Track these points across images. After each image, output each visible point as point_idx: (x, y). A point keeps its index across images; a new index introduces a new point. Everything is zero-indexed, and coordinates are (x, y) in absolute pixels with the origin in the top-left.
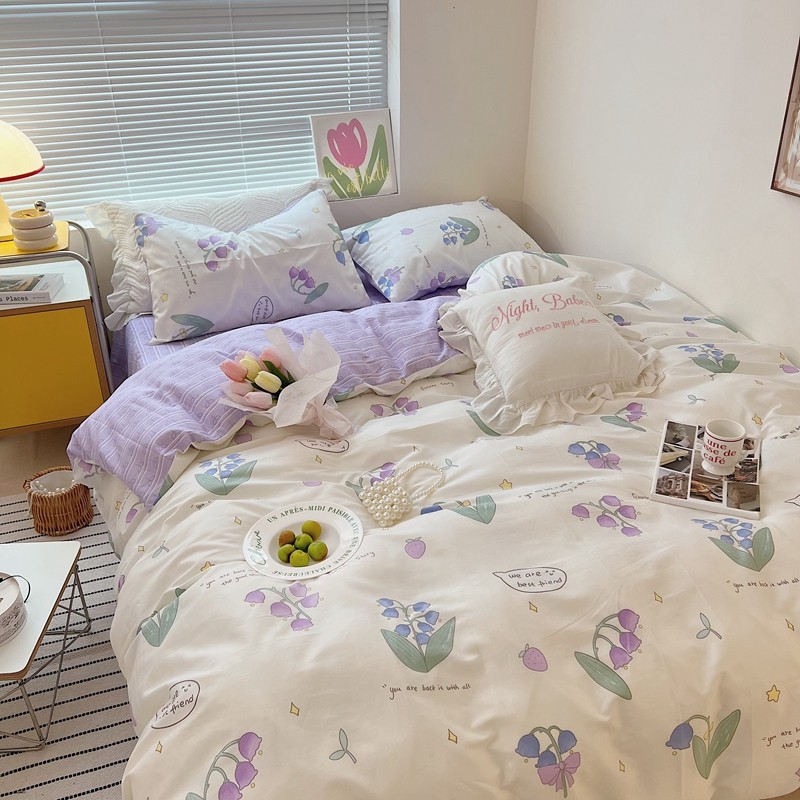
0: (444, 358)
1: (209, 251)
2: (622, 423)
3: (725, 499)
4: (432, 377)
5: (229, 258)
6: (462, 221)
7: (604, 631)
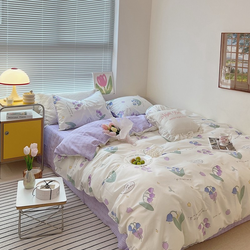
0: (151, 126)
1: (76, 105)
2: (198, 138)
3: (228, 149)
4: (148, 132)
5: (81, 107)
6: (136, 100)
7: (214, 170)
